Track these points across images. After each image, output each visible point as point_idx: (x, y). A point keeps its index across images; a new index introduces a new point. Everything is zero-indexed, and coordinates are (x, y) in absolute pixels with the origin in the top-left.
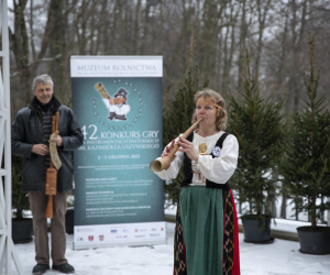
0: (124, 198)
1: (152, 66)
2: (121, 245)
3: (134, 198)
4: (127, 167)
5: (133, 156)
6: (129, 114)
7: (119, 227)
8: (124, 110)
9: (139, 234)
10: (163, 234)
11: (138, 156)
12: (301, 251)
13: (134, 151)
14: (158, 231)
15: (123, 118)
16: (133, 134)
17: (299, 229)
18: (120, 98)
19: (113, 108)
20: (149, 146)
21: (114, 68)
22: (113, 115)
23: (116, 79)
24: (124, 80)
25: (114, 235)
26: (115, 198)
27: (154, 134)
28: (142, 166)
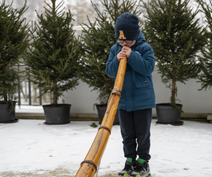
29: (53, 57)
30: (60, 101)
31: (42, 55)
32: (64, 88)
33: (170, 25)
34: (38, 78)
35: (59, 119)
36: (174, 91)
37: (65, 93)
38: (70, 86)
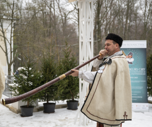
1: (143, 44)
3: (136, 93)
5: (135, 78)
6: (133, 62)
8: (132, 60)
9: (138, 107)
10: (148, 108)
11: (137, 78)
13: (136, 76)
14: (146, 107)
15: (131, 63)
16: (135, 69)
18: (130, 55)
20: (141, 74)
21: (128, 45)
23: (129, 49)
27: (143, 69)
28: (139, 81)
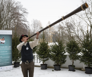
0: (4, 61)
1: (10, 32)
2: (3, 71)
3: (6, 61)
4: (4, 54)
5: (6, 52)
6: (5, 42)
7: (3, 67)
8: (4, 42)
10: (12, 68)
12: (41, 69)
13: (6, 51)
14: (11, 67)
15: (4, 43)
16: (6, 47)
17: (41, 65)
18: (3, 39)
19: (2, 41)
20: (9, 49)
21: (2, 32)
22: (2, 43)
23: (2, 35)
24: (4, 35)
25: (2, 69)
26: (2, 61)
27: (10, 47)
28: (8, 54)
29: (43, 53)
30: (45, 63)
31: (40, 53)
32: (46, 60)
33: (72, 47)
34: (40, 58)
35: (44, 68)
36: (73, 63)
37: (46, 62)
38: (47, 60)
